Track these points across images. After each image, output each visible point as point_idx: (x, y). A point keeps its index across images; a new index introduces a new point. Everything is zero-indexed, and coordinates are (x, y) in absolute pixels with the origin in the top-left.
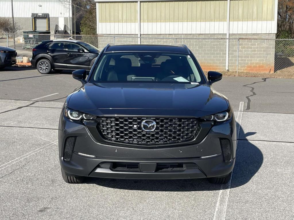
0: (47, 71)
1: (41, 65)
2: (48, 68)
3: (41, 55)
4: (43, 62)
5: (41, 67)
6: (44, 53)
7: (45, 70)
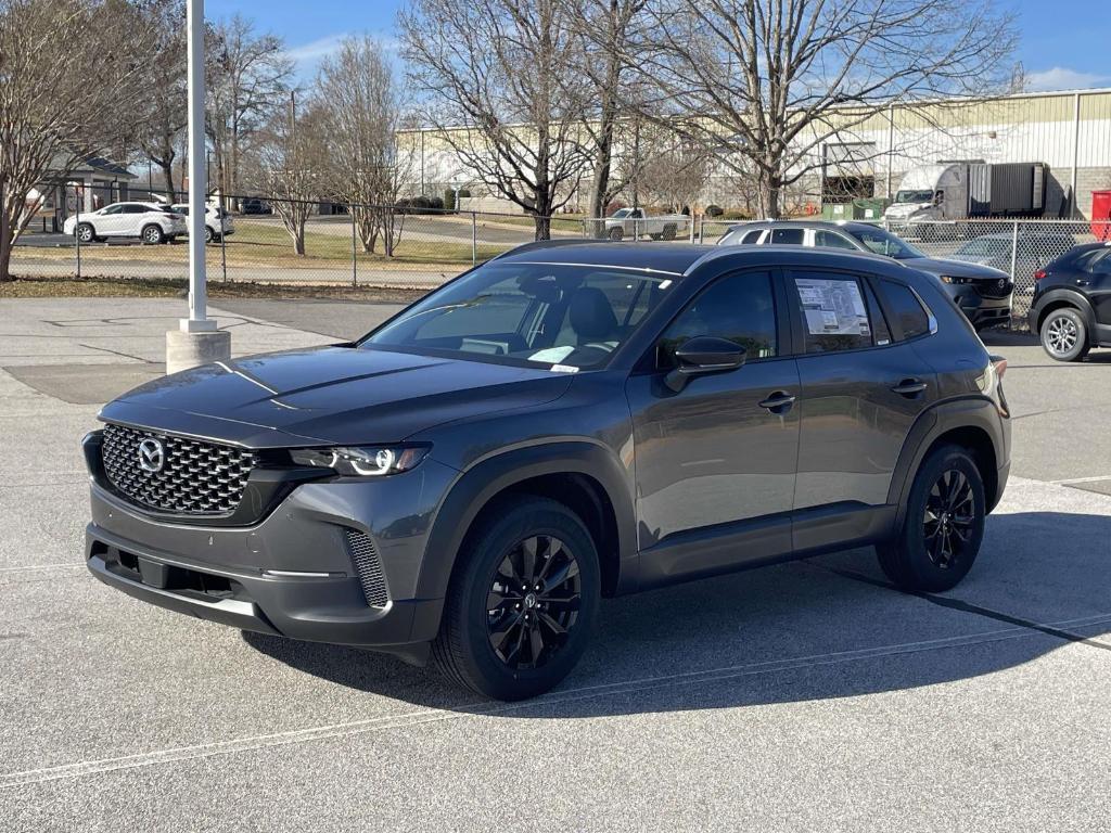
0: (1074, 350)
1: (1055, 330)
2: (1074, 339)
3: (1055, 295)
4: (1061, 320)
5: (1054, 336)
6: (1067, 288)
7: (1066, 347)
